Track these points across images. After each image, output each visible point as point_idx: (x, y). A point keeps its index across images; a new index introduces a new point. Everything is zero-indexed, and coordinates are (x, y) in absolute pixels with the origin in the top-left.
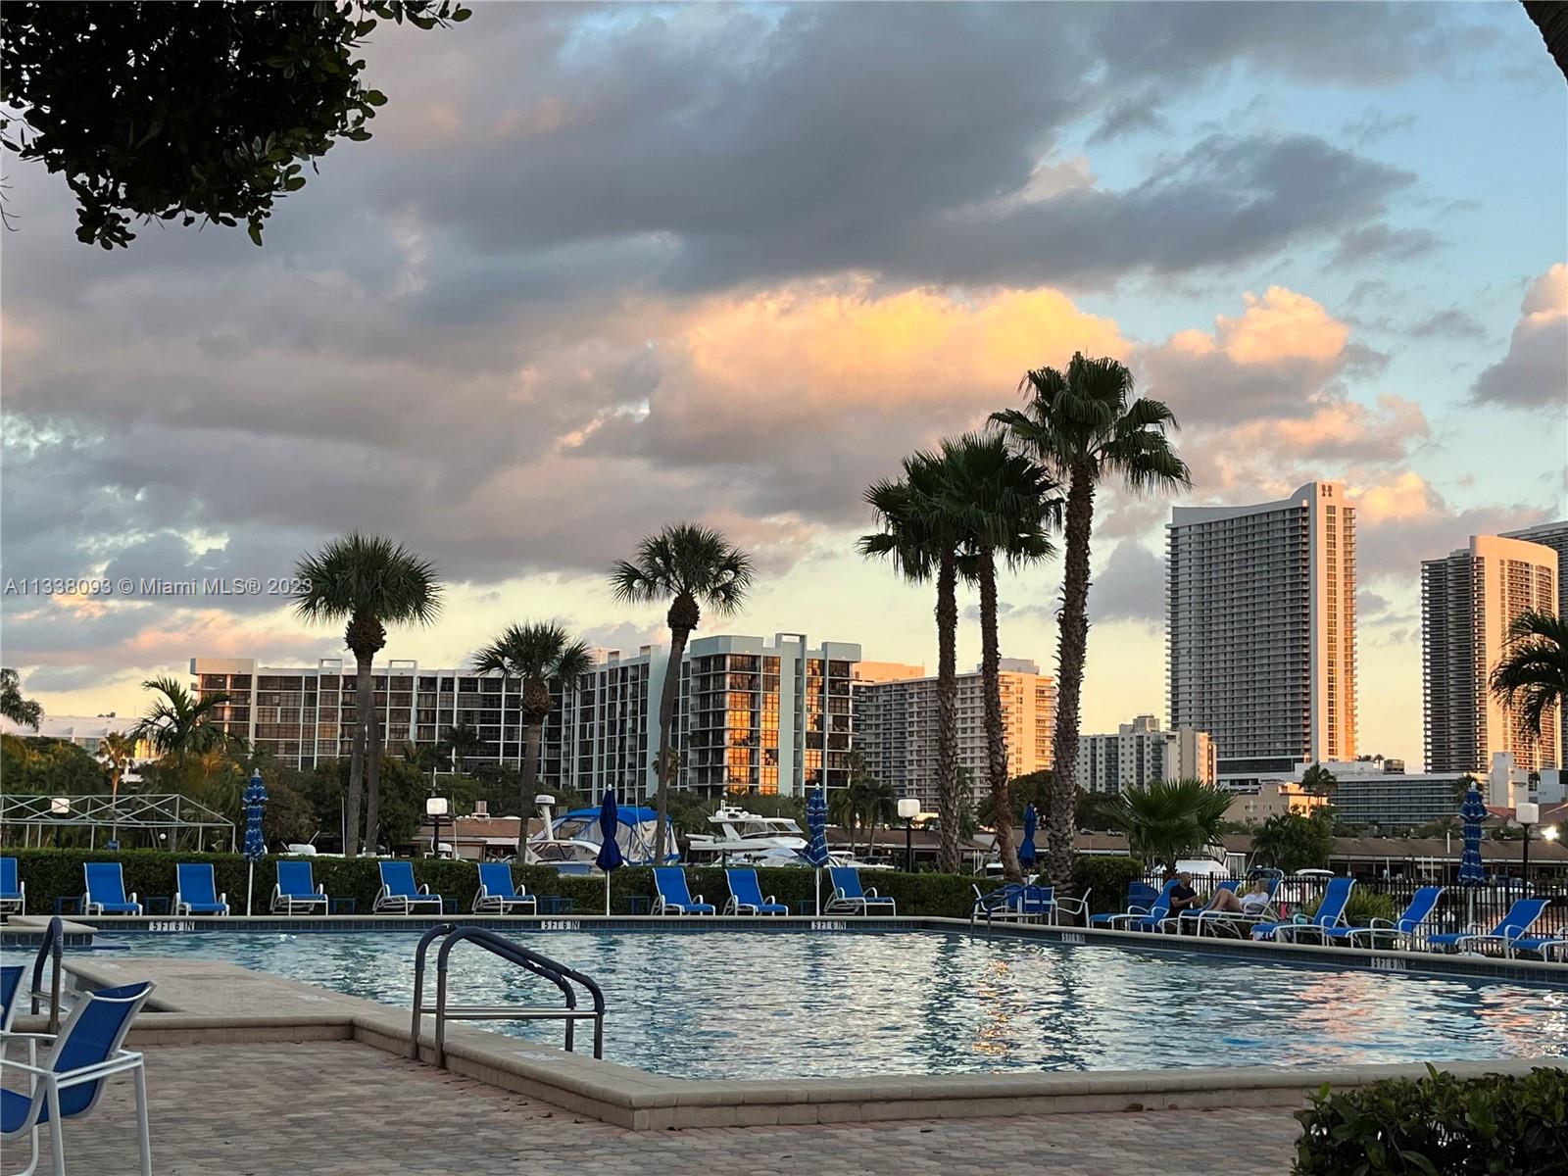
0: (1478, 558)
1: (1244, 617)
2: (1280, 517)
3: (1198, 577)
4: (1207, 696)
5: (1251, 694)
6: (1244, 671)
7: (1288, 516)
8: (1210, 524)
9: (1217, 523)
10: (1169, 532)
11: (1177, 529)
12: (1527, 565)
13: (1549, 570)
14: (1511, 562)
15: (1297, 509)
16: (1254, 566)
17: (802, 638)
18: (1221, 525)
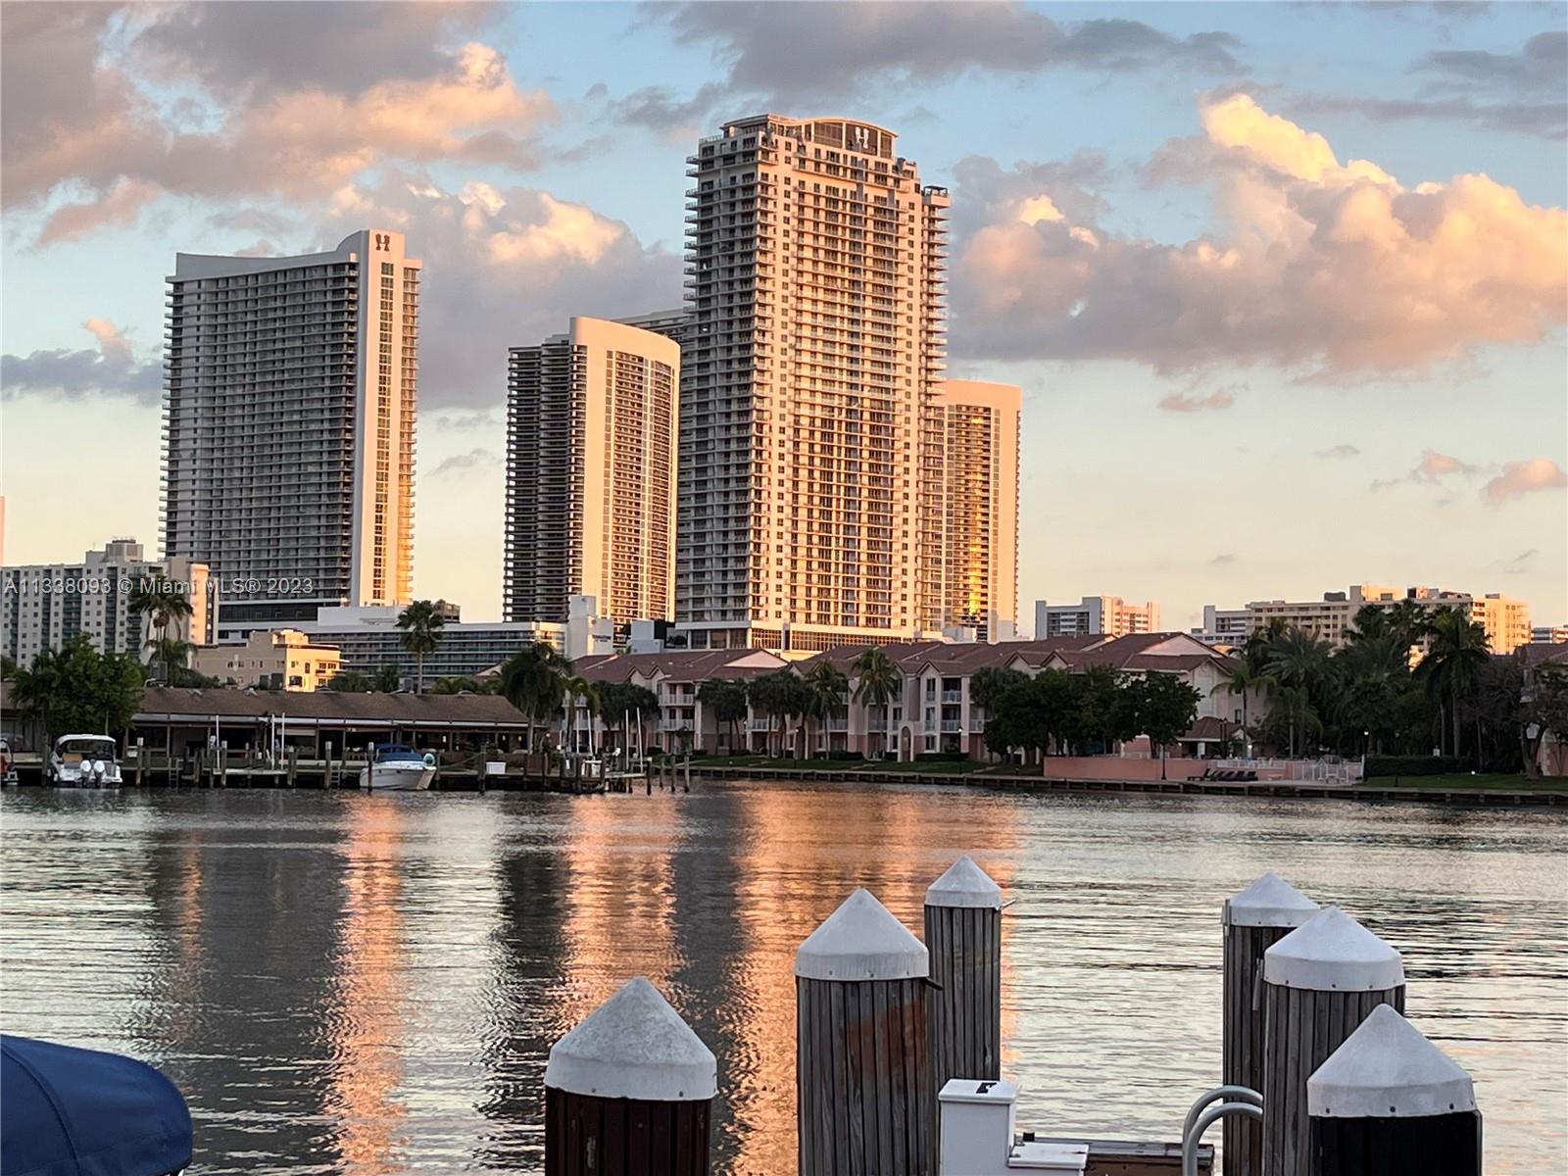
0: (579, 347)
1: (268, 410)
2: (317, 275)
3: (208, 352)
4: (215, 516)
5: (273, 514)
6: (266, 483)
7: (330, 273)
8: (227, 279)
9: (236, 278)
10: (171, 287)
11: (182, 283)
12: (641, 360)
13: (668, 368)
14: (621, 354)
15: (344, 264)
16: (284, 340)
18: (242, 282)
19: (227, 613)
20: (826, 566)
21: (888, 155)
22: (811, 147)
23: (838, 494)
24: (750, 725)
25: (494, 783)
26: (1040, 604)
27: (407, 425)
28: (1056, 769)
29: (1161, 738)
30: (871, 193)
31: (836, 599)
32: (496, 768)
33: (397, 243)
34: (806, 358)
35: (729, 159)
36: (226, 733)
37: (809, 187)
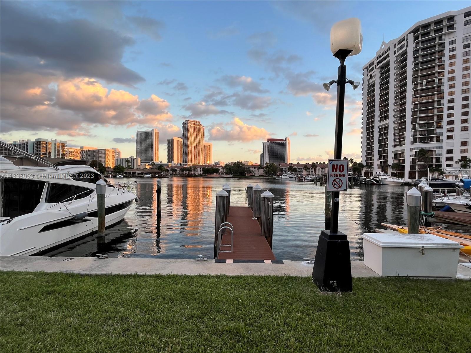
0: (174, 139)
2: (150, 133)
3: (140, 139)
4: (141, 154)
6: (145, 151)
8: (141, 133)
11: (138, 133)
12: (179, 140)
13: (181, 141)
14: (177, 140)
15: (152, 132)
16: (147, 138)
17: (56, 140)
18: (143, 133)
19: (142, 162)
20: (194, 157)
21: (199, 123)
22: (193, 123)
23: (195, 152)
24: (184, 172)
25: (157, 177)
26: (214, 162)
27: (158, 146)
28: (208, 176)
29: (217, 173)
30: (198, 127)
31: (195, 161)
32: (157, 176)
33: (157, 130)
34: (192, 141)
35: (186, 123)
36: (132, 173)
37: (193, 126)
